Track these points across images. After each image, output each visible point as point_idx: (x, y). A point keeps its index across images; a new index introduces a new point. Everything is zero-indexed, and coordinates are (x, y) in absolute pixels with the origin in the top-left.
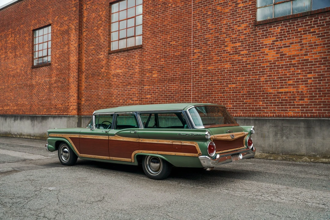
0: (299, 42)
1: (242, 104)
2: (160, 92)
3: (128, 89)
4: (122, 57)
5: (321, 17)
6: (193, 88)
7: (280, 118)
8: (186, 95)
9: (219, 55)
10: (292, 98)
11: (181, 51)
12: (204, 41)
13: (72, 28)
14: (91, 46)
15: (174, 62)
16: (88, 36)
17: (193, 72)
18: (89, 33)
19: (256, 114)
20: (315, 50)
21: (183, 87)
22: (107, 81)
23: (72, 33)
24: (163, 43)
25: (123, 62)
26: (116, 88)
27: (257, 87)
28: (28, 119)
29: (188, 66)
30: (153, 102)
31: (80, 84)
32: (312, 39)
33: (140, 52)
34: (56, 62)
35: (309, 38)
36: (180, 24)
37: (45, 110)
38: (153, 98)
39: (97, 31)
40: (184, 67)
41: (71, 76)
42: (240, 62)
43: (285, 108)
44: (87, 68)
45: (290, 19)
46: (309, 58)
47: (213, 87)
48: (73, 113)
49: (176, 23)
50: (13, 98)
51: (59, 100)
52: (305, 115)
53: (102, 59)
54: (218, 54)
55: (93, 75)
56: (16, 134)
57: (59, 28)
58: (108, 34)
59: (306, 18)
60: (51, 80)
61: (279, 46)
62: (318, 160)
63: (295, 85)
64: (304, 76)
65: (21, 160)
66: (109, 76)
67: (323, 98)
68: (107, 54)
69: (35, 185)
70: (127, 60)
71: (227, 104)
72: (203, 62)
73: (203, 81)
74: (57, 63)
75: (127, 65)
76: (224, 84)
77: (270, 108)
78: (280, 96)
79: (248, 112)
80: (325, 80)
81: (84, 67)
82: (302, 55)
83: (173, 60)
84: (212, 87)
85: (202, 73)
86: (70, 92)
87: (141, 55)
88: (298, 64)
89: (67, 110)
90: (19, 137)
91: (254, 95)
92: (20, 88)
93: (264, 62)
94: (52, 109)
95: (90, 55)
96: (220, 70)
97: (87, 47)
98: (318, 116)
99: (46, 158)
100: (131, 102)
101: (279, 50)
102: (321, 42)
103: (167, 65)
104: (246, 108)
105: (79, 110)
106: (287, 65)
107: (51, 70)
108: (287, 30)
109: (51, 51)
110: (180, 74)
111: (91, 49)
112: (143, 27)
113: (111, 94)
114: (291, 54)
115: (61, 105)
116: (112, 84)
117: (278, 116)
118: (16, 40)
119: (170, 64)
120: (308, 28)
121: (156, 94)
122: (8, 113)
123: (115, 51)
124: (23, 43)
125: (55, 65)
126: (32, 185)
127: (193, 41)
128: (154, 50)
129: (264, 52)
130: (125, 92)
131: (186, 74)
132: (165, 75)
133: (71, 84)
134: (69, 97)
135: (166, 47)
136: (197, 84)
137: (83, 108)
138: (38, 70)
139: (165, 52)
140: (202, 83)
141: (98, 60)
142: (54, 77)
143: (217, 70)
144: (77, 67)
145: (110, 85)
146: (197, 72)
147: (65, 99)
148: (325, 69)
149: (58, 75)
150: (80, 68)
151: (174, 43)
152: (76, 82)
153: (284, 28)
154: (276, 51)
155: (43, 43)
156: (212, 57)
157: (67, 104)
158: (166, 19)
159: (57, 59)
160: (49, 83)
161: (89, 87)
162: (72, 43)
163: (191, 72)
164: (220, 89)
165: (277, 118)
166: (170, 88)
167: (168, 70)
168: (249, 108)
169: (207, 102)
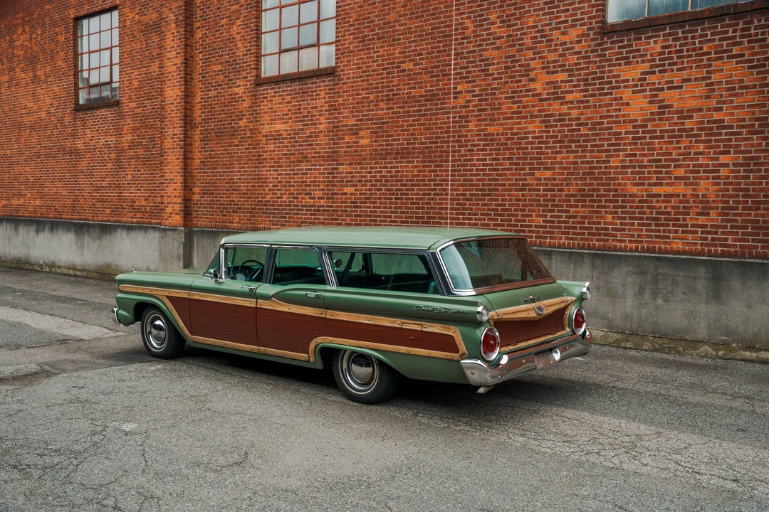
0: (704, 79)
1: (566, 217)
2: (375, 181)
3: (302, 170)
4: (288, 95)
5: (759, 21)
6: (453, 175)
7: (653, 255)
8: (436, 190)
9: (516, 99)
10: (681, 210)
11: (426, 87)
12: (481, 66)
13: (167, 17)
14: (215, 64)
15: (409, 112)
16: (206, 41)
17: (453, 137)
18: (210, 33)
19: (597, 243)
20: (741, 99)
21: (429, 171)
22: (253, 148)
23: (169, 31)
24: (383, 65)
25: (291, 106)
26: (274, 166)
27: (601, 179)
28: (68, 230)
29: (442, 123)
30: (360, 203)
31: (189, 155)
32: (734, 73)
33: (330, 85)
34: (131, 99)
35: (727, 70)
36: (425, 21)
37: (108, 211)
38: (360, 194)
39: (229, 28)
40: (434, 124)
41: (168, 135)
42: (564, 120)
43: (664, 231)
44: (205, 116)
45: (685, 21)
46: (727, 118)
47: (500, 175)
48: (173, 220)
49: (417, 18)
50: (32, 179)
51: (140, 190)
52: (709, 251)
53: (241, 97)
54: (514, 97)
55: (220, 133)
56: (41, 263)
57: (137, 17)
58: (254, 38)
59: (724, 20)
60: (120, 140)
61: (657, 86)
62: (734, 354)
63: (688, 178)
64: (712, 159)
65: (58, 341)
66: (256, 137)
67: (752, 212)
68: (251, 84)
69: (90, 417)
70: (298, 101)
71: (532, 216)
72: (477, 116)
73: (477, 160)
74: (133, 102)
75: (299, 113)
76: (524, 169)
77: (629, 230)
78: (655, 204)
79: (579, 237)
80: (759, 171)
81: (197, 113)
82: (709, 110)
83: (408, 107)
84: (497, 175)
85: (473, 140)
86: (165, 173)
87: (333, 92)
88: (700, 129)
89: (158, 213)
90: (47, 270)
91: (595, 198)
92: (47, 156)
93: (619, 122)
94: (125, 209)
95: (211, 86)
96: (516, 137)
97: (206, 66)
98: (739, 254)
99: (114, 334)
100: (308, 200)
101: (656, 96)
102: (755, 79)
103: (393, 118)
104: (575, 228)
105: (187, 214)
106: (673, 131)
107: (121, 116)
108: (678, 48)
109: (120, 72)
110: (423, 140)
111: (215, 71)
112: (337, 24)
113: (261, 181)
114: (685, 105)
115: (145, 200)
116: (264, 157)
117: (648, 250)
118: (34, 40)
119: (400, 117)
120: (727, 46)
121: (366, 185)
122: (21, 214)
123: (271, 78)
124: (53, 47)
125: (129, 106)
126: (86, 416)
127: (455, 64)
128: (362, 81)
129: (621, 98)
130: (294, 178)
131: (437, 142)
132: (388, 140)
133: (167, 152)
134: (164, 183)
135: (390, 75)
136: (462, 165)
137: (196, 209)
138: (90, 117)
139: (388, 86)
140: (475, 165)
141: (231, 98)
142: (126, 134)
143: (509, 136)
144: (181, 113)
145: (259, 159)
146: (463, 139)
147: (153, 187)
148: (760, 145)
149: (138, 130)
150: (189, 117)
151: (411, 66)
152: (181, 148)
153: (671, 43)
154: (648, 97)
155: (100, 50)
156: (499, 104)
157: (159, 199)
158: (393, 9)
159: (133, 92)
160: (116, 147)
161: (210, 162)
162: (169, 55)
163: (449, 137)
164: (516, 180)
165: (645, 254)
166: (399, 172)
167: (395, 131)
168: (581, 228)
169: (484, 210)
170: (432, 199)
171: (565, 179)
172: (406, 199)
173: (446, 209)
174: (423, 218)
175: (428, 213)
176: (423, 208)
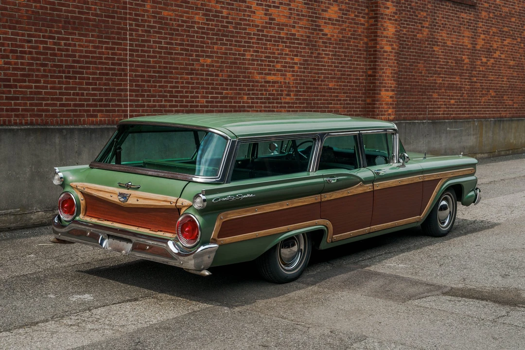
1: (221, 98)
2: (37, 53)
8: (114, 69)
10: (279, 92)
17: (130, 14)
21: (107, 48)
27: (241, 68)
30: (15, 81)
32: (298, 5)
43: (272, 107)
46: (297, 33)
47: (174, 59)
61: (268, 4)
63: (282, 71)
64: (291, 59)
71: (198, 97)
76: (192, 55)
78: (267, 88)
82: (289, 26)
84: (171, 58)
88: (286, 38)
91: (237, 83)
93: (250, 25)
96: (185, 24)
101: (268, 10)
104: (226, 107)
106: (275, 37)
114: (280, 21)
121: (23, 58)
129: (251, 8)
131: (113, 17)
136: (140, 46)
140: (152, 47)
143: (180, 23)
154: (264, 10)
163: (126, 13)
164: (186, 64)
166: (70, 45)
168: (229, 106)
169: (161, 91)
170: (111, 80)
171: (220, 67)
172: (80, 78)
173: (126, 90)
174: (101, 100)
175: (106, 95)
176: (101, 89)
